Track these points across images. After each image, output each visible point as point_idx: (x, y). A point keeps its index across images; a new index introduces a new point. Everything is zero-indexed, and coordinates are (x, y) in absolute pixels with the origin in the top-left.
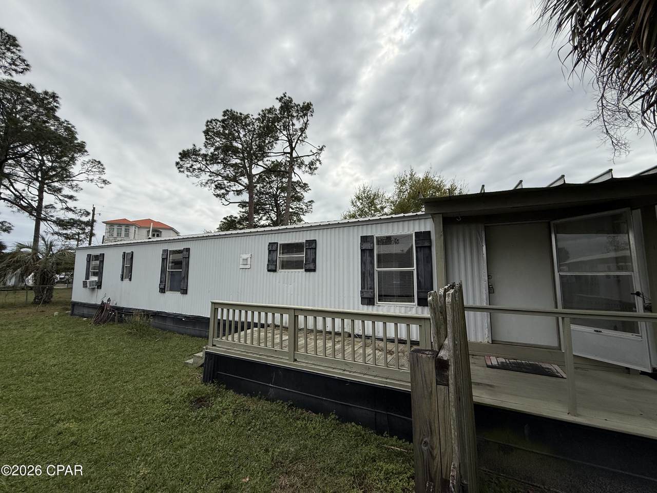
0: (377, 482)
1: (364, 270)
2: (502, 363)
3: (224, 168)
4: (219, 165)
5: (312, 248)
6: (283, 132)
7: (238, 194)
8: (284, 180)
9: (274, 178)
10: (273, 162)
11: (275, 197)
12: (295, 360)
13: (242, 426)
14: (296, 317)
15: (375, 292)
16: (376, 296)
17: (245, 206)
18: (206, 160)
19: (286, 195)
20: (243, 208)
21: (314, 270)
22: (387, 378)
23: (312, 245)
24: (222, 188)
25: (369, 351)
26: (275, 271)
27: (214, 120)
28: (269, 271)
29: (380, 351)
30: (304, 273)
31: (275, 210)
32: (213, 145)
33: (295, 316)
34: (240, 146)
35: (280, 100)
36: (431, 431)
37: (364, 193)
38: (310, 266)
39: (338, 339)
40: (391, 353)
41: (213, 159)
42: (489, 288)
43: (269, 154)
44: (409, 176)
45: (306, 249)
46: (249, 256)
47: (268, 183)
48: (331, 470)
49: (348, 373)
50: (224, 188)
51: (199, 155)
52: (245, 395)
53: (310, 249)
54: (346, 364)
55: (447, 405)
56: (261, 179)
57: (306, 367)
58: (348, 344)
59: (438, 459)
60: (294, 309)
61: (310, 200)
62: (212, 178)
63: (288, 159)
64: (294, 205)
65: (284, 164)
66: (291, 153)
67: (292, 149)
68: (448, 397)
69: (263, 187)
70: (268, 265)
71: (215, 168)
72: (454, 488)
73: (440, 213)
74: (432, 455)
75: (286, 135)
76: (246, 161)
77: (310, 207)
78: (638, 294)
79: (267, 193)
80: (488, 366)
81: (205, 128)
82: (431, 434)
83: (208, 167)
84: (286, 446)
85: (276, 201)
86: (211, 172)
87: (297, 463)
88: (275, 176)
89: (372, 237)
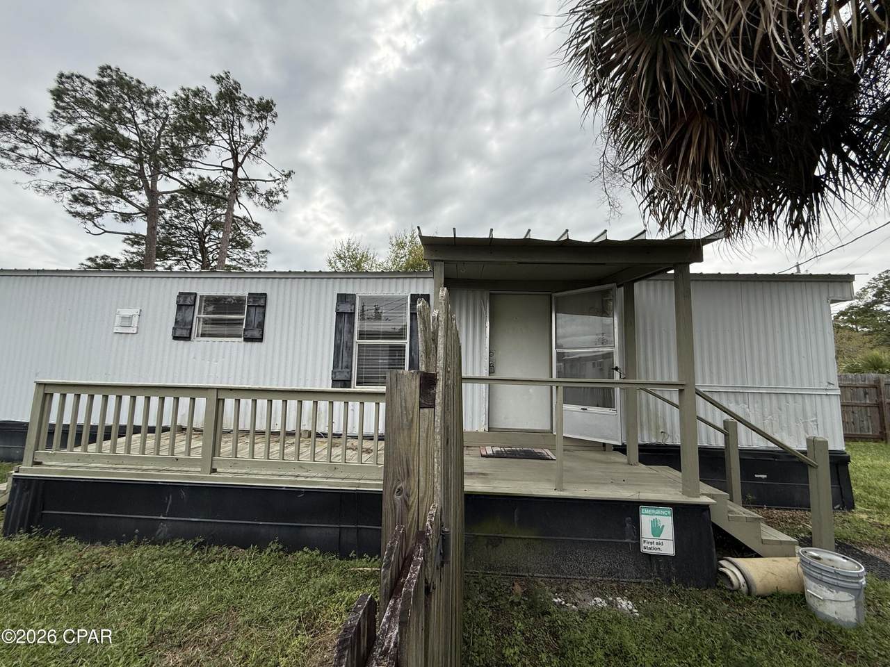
0: (335, 618)
1: (339, 342)
2: (497, 451)
3: (96, 168)
4: (86, 161)
5: (259, 306)
6: (222, 134)
7: (124, 221)
8: (219, 211)
9: (199, 204)
10: (201, 179)
11: (201, 237)
12: (214, 471)
13: (91, 593)
14: (220, 402)
15: (353, 372)
16: (353, 379)
17: (139, 244)
18: (53, 145)
19: (221, 236)
20: (132, 246)
21: (260, 340)
22: (360, 480)
23: (259, 302)
24: (88, 204)
25: (337, 451)
26: (188, 338)
27: (78, 77)
28: (175, 338)
29: (353, 450)
30: (243, 343)
31: (200, 258)
32: (71, 120)
33: (218, 400)
34: (136, 138)
35: (219, 80)
36: (408, 472)
37: (348, 251)
38: (255, 335)
39: (290, 440)
40: (368, 451)
41: (72, 146)
42: (490, 366)
43: (194, 164)
44: (409, 238)
45: (248, 306)
46: (135, 311)
47: (187, 211)
48: (264, 620)
49: (303, 479)
50: (94, 203)
51: (36, 132)
52: (105, 543)
53: (256, 306)
54: (301, 467)
55: (431, 432)
56: (173, 202)
57: (232, 479)
58: (308, 446)
59: (415, 508)
60: (218, 389)
61: (264, 250)
62: (67, 181)
63: (230, 180)
64: (236, 253)
65: (221, 185)
66: (235, 171)
67: (237, 165)
68: (433, 422)
69: (177, 217)
70: (174, 329)
71: (74, 164)
72: (431, 525)
73: (442, 261)
74: (407, 505)
75: (228, 141)
76: (146, 166)
77: (263, 260)
78: (617, 369)
79: (186, 229)
80: (483, 456)
81: (54, 85)
82: (408, 476)
83: (57, 158)
84: (184, 605)
85: (202, 243)
86: (62, 168)
87: (201, 625)
88: (203, 202)
89: (353, 296)
